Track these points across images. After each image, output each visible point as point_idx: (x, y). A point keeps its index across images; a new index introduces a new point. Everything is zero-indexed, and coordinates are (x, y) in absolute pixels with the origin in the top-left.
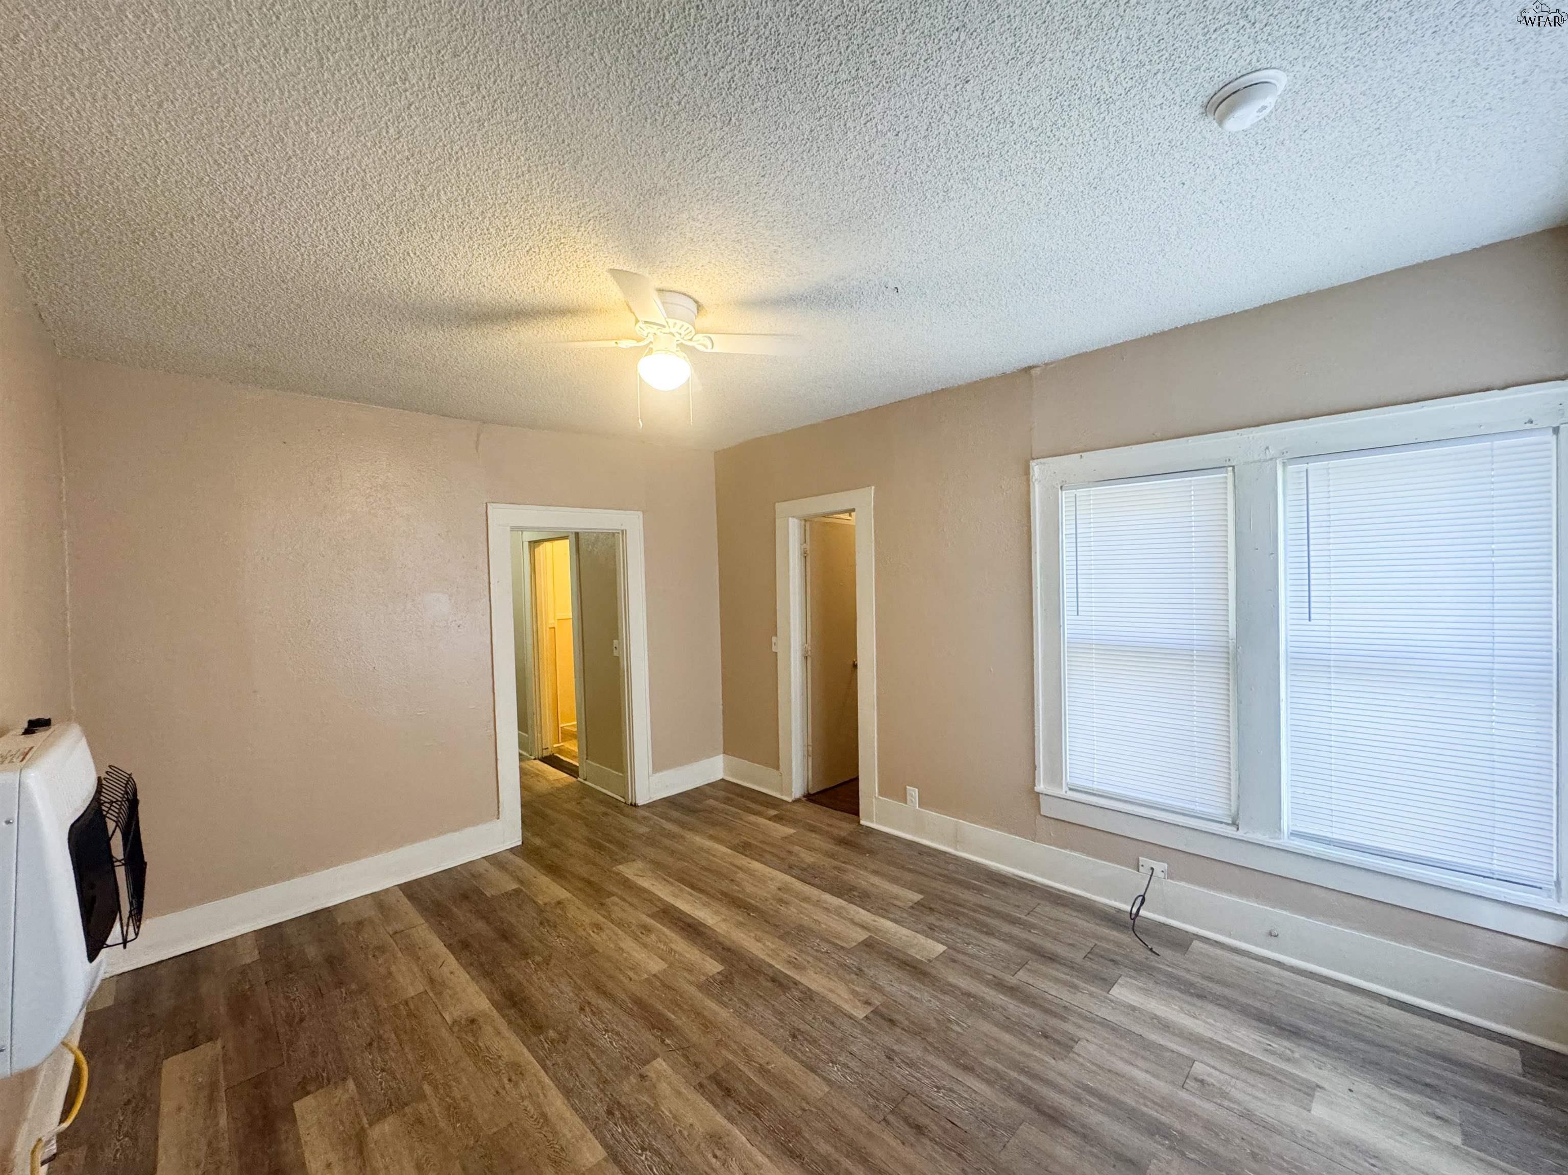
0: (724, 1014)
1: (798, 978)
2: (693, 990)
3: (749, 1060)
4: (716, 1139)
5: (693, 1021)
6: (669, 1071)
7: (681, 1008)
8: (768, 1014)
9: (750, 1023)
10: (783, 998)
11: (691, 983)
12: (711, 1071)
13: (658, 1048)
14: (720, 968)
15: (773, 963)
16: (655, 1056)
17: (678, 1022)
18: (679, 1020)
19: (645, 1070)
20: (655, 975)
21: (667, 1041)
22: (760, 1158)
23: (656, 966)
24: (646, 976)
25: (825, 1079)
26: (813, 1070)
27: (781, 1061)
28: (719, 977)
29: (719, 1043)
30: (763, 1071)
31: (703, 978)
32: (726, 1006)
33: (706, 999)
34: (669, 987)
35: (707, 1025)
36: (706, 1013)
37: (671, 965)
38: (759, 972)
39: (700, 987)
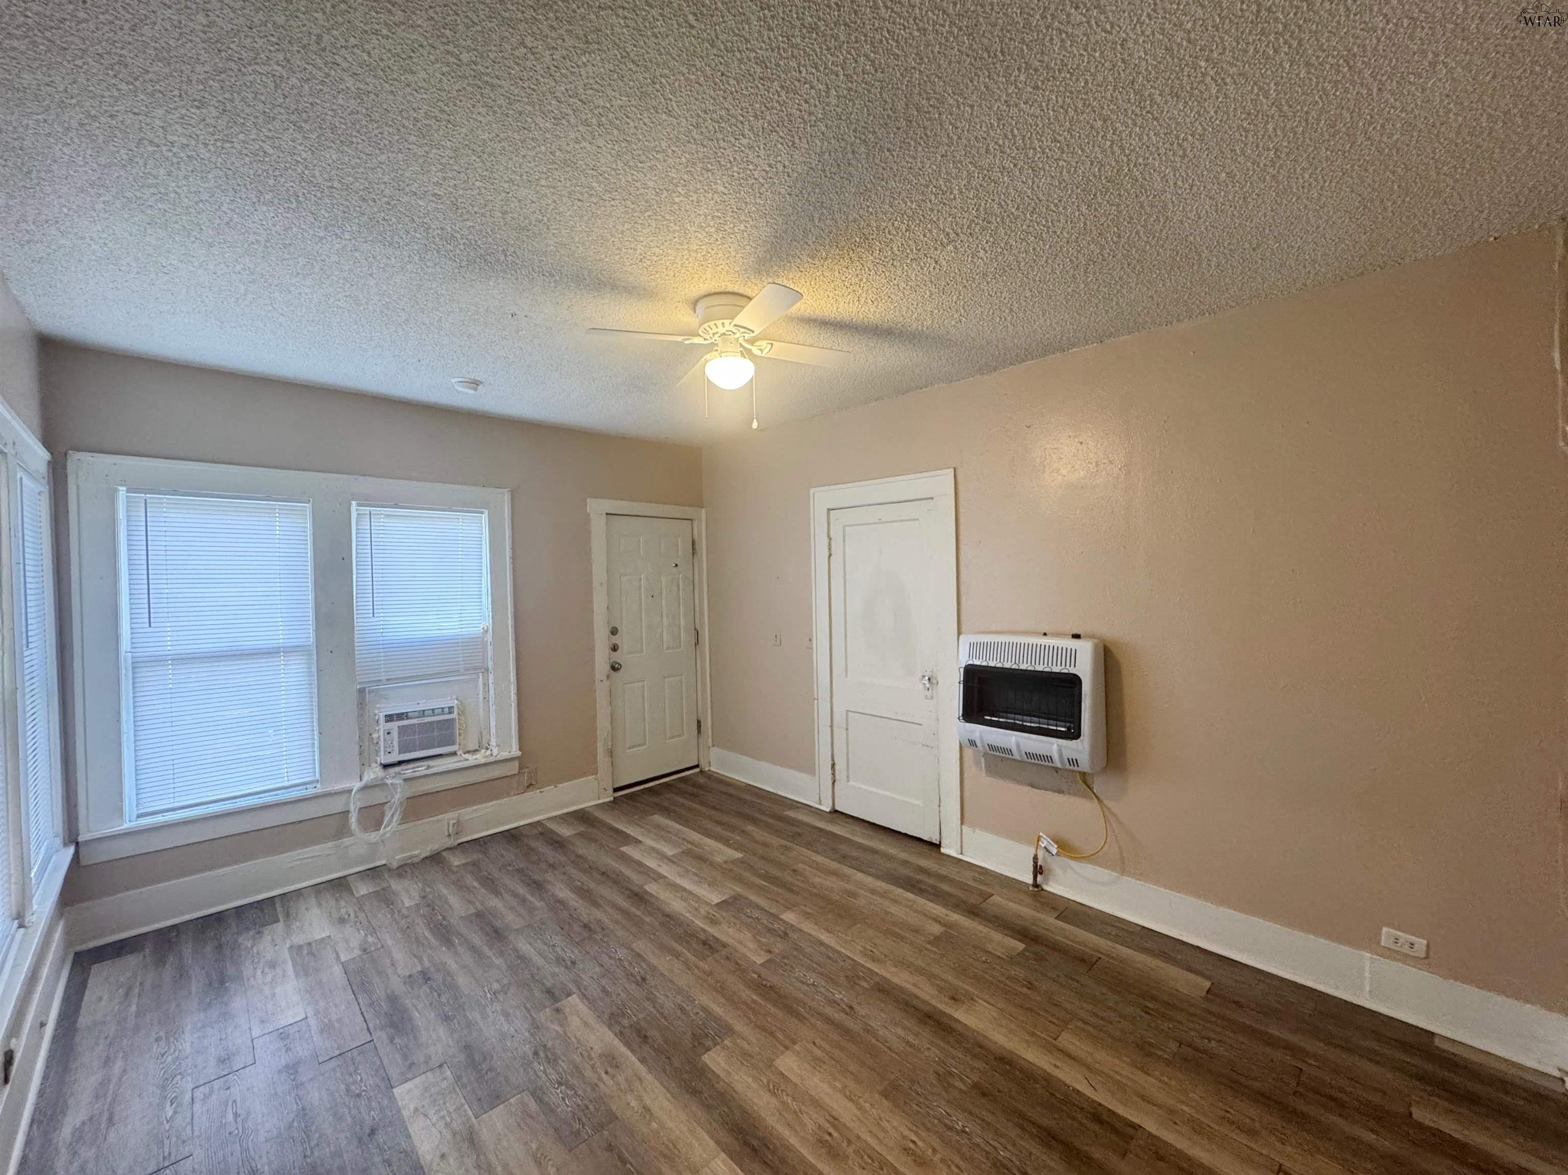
0: (705, 999)
1: (616, 1042)
2: (739, 1027)
3: (686, 963)
4: (713, 922)
5: (734, 993)
6: (749, 954)
7: (747, 1005)
8: (662, 999)
9: (680, 991)
10: (641, 1016)
11: (739, 1035)
12: (716, 955)
13: (764, 973)
14: (707, 1058)
15: (638, 1064)
16: (763, 965)
17: (748, 992)
18: (748, 995)
19: (768, 957)
20: (787, 1048)
21: (755, 976)
22: (688, 915)
23: (788, 1063)
24: (797, 1047)
25: (632, 950)
26: (639, 955)
27: (663, 963)
28: (709, 1043)
29: (710, 974)
30: (677, 955)
31: (727, 1042)
32: (704, 1009)
33: (723, 1015)
34: (763, 1029)
35: (721, 989)
36: (723, 1000)
37: (770, 1065)
38: (658, 1051)
39: (729, 1030)
